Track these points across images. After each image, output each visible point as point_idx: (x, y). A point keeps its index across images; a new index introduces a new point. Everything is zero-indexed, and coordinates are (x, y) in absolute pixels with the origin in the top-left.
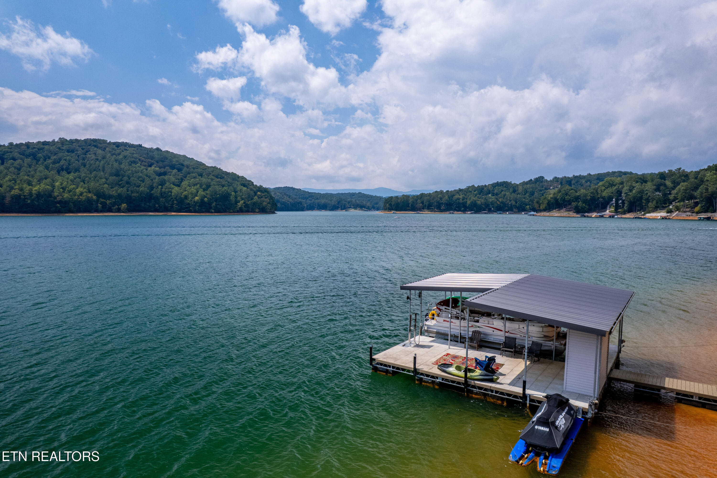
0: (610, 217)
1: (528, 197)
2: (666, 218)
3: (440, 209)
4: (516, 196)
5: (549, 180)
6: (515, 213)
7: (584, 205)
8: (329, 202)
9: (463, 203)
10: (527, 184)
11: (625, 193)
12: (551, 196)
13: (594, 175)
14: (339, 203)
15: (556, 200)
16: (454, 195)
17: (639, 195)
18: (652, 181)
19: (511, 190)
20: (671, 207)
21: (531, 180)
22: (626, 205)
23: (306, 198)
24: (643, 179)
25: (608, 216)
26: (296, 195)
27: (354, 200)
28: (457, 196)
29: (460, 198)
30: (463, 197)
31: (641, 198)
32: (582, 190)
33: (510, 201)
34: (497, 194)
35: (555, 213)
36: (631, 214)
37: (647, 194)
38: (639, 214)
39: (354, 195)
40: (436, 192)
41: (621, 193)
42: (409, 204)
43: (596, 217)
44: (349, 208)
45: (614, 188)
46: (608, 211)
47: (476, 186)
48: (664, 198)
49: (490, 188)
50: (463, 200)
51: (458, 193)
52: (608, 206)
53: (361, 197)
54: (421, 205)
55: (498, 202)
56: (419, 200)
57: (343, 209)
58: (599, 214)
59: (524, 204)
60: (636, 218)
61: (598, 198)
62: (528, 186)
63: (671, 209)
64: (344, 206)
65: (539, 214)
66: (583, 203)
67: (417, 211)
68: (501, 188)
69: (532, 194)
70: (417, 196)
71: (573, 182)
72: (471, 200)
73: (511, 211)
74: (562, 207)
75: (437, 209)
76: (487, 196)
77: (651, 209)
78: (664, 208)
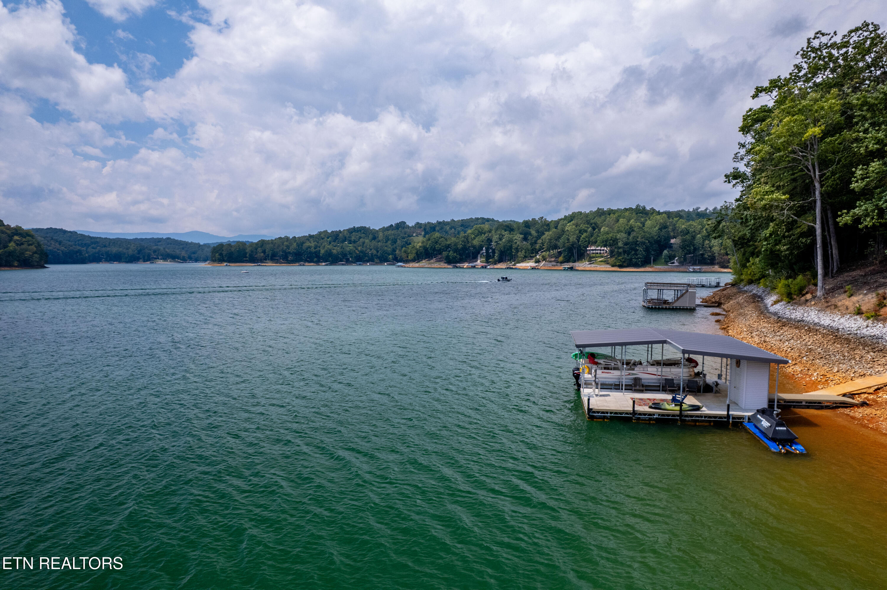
0: (482, 267)
1: (390, 246)
2: (535, 268)
3: (287, 260)
4: (376, 244)
5: (410, 225)
6: (377, 264)
7: (455, 254)
8: (125, 251)
9: (315, 252)
10: (388, 230)
11: (495, 242)
12: (420, 244)
13: (458, 221)
14: (139, 252)
15: (425, 249)
16: (303, 243)
17: (509, 245)
18: (519, 229)
19: (371, 236)
20: (538, 257)
21: (392, 225)
22: (496, 255)
23: (87, 245)
24: (509, 227)
25: (480, 267)
26: (69, 241)
27: (161, 248)
28: (307, 244)
29: (311, 246)
30: (315, 245)
31: (511, 247)
32: (452, 238)
33: (371, 250)
34: (355, 242)
35: (424, 263)
36: (501, 264)
37: (516, 243)
38: (511, 265)
39: (160, 242)
40: (280, 238)
41: (491, 241)
42: (246, 253)
43: (468, 268)
44: (156, 259)
45: (484, 237)
46: (479, 261)
47: (329, 231)
48: (531, 247)
49: (347, 234)
50: (315, 248)
51: (308, 240)
52: (479, 256)
53: (171, 244)
54: (262, 254)
55: (357, 251)
56: (260, 249)
57: (147, 261)
58: (471, 265)
59: (386, 253)
60: (508, 268)
61: (469, 247)
62: (390, 232)
63: (538, 259)
64: (149, 255)
65: (407, 265)
66: (454, 253)
67: (258, 262)
68: (359, 234)
69: (394, 241)
70: (257, 244)
71: (437, 228)
72: (326, 249)
73: (372, 262)
74: (432, 256)
75: (283, 260)
76: (344, 245)
77: (520, 259)
78: (531, 258)
